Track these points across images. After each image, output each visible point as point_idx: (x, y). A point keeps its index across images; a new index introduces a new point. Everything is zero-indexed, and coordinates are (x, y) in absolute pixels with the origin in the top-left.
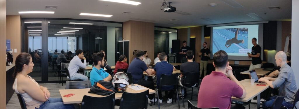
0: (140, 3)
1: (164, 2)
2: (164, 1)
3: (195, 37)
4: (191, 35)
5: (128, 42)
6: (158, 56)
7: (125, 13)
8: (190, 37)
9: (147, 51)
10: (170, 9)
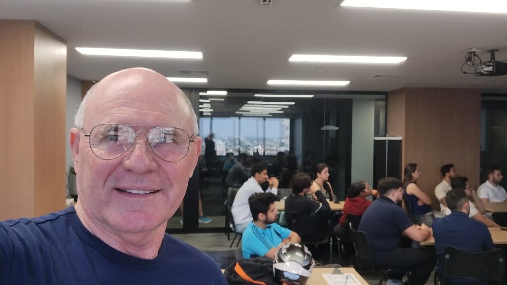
0: (405, 59)
1: (471, 53)
2: (471, 51)
5: (400, 141)
6: (491, 177)
7: (377, 76)
9: (455, 166)
10: (490, 69)
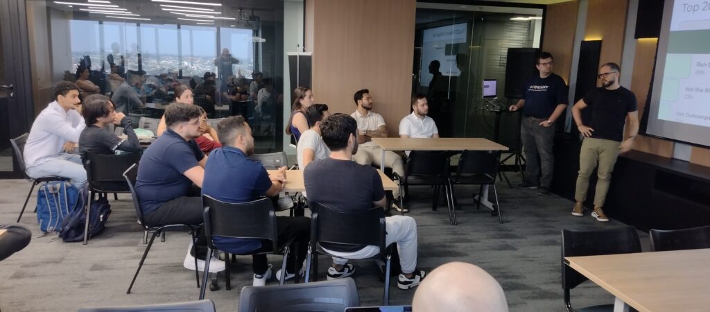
3: (598, 38)
4: (589, 29)
5: (310, 58)
8: (584, 36)
